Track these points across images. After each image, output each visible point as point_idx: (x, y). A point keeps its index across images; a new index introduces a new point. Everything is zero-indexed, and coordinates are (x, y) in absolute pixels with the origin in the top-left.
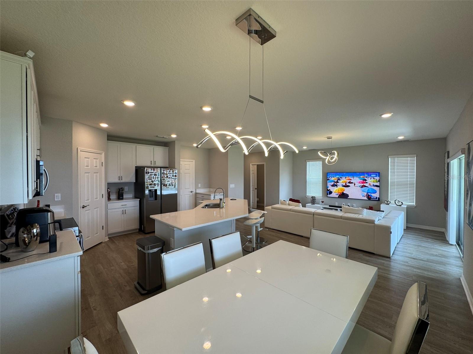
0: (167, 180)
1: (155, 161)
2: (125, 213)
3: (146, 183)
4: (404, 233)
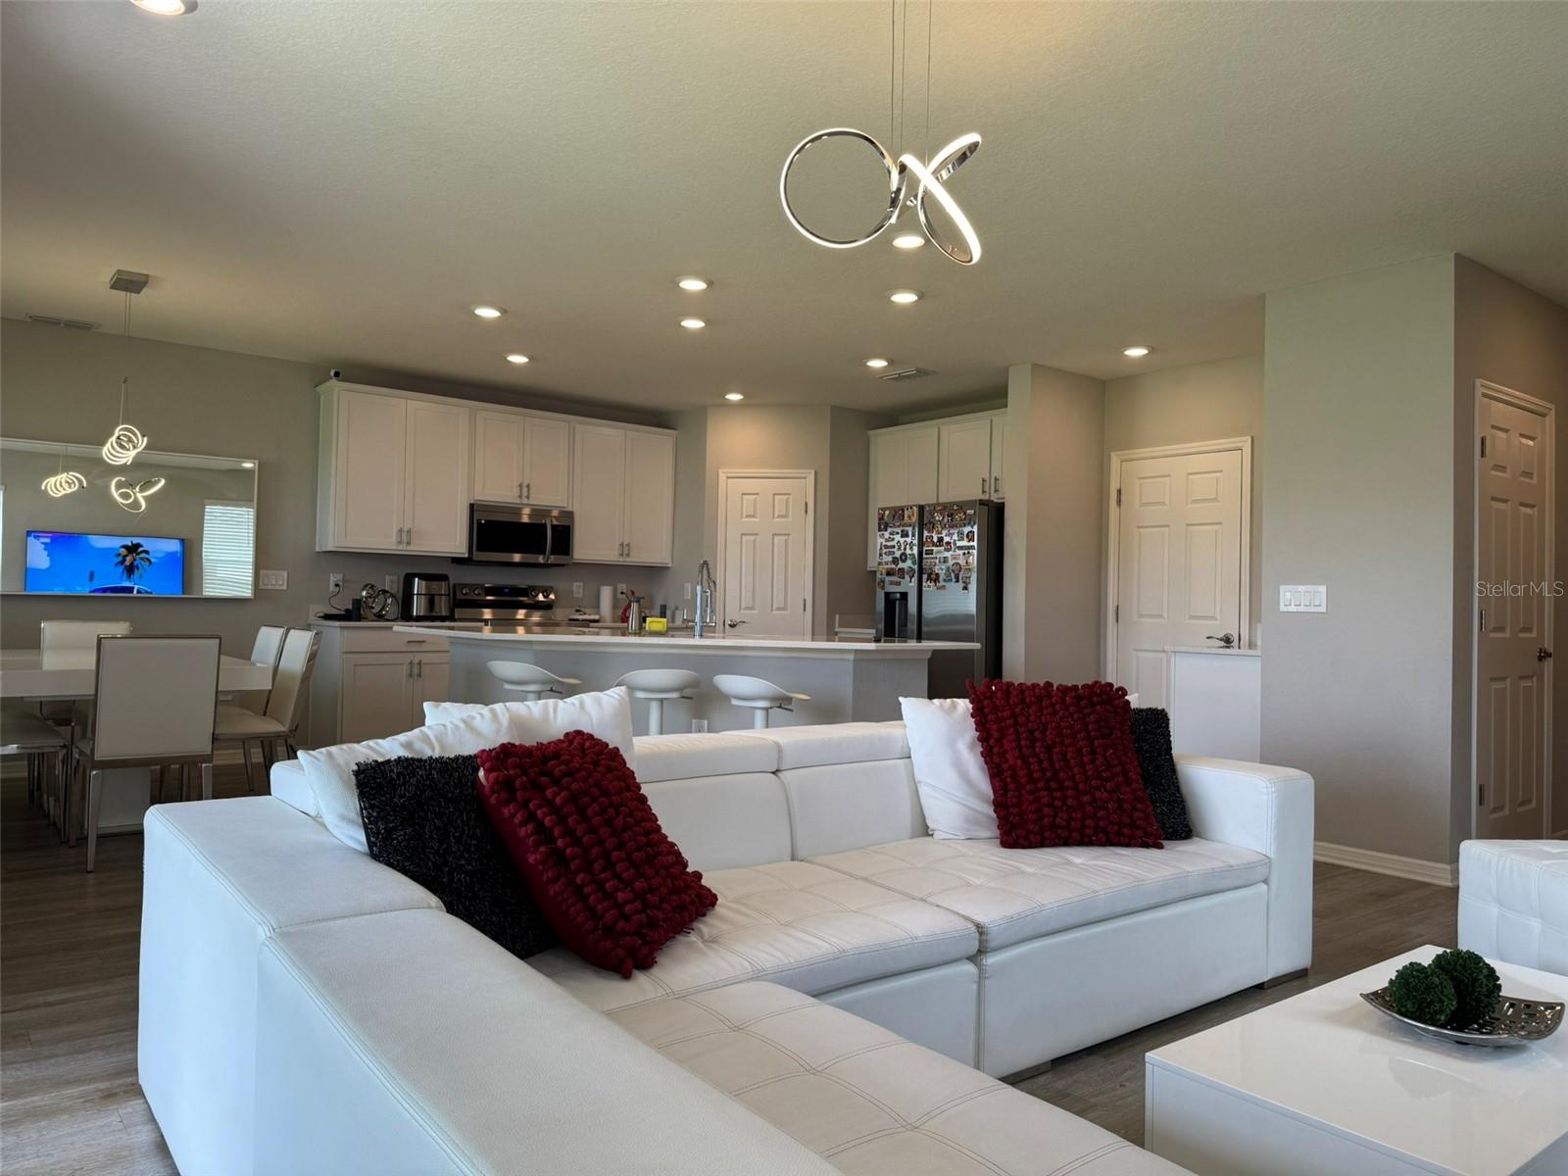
1: (996, 479)
3: (878, 567)
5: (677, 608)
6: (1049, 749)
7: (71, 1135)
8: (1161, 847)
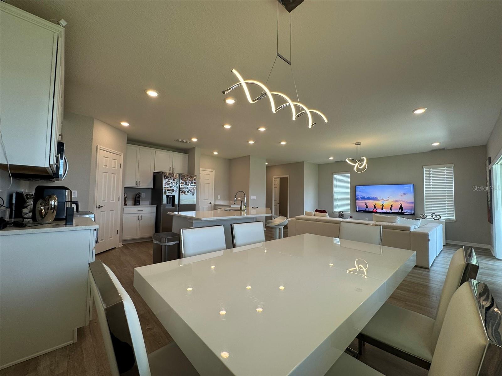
0: (185, 187)
1: (174, 168)
2: (141, 219)
3: (164, 188)
4: (443, 249)
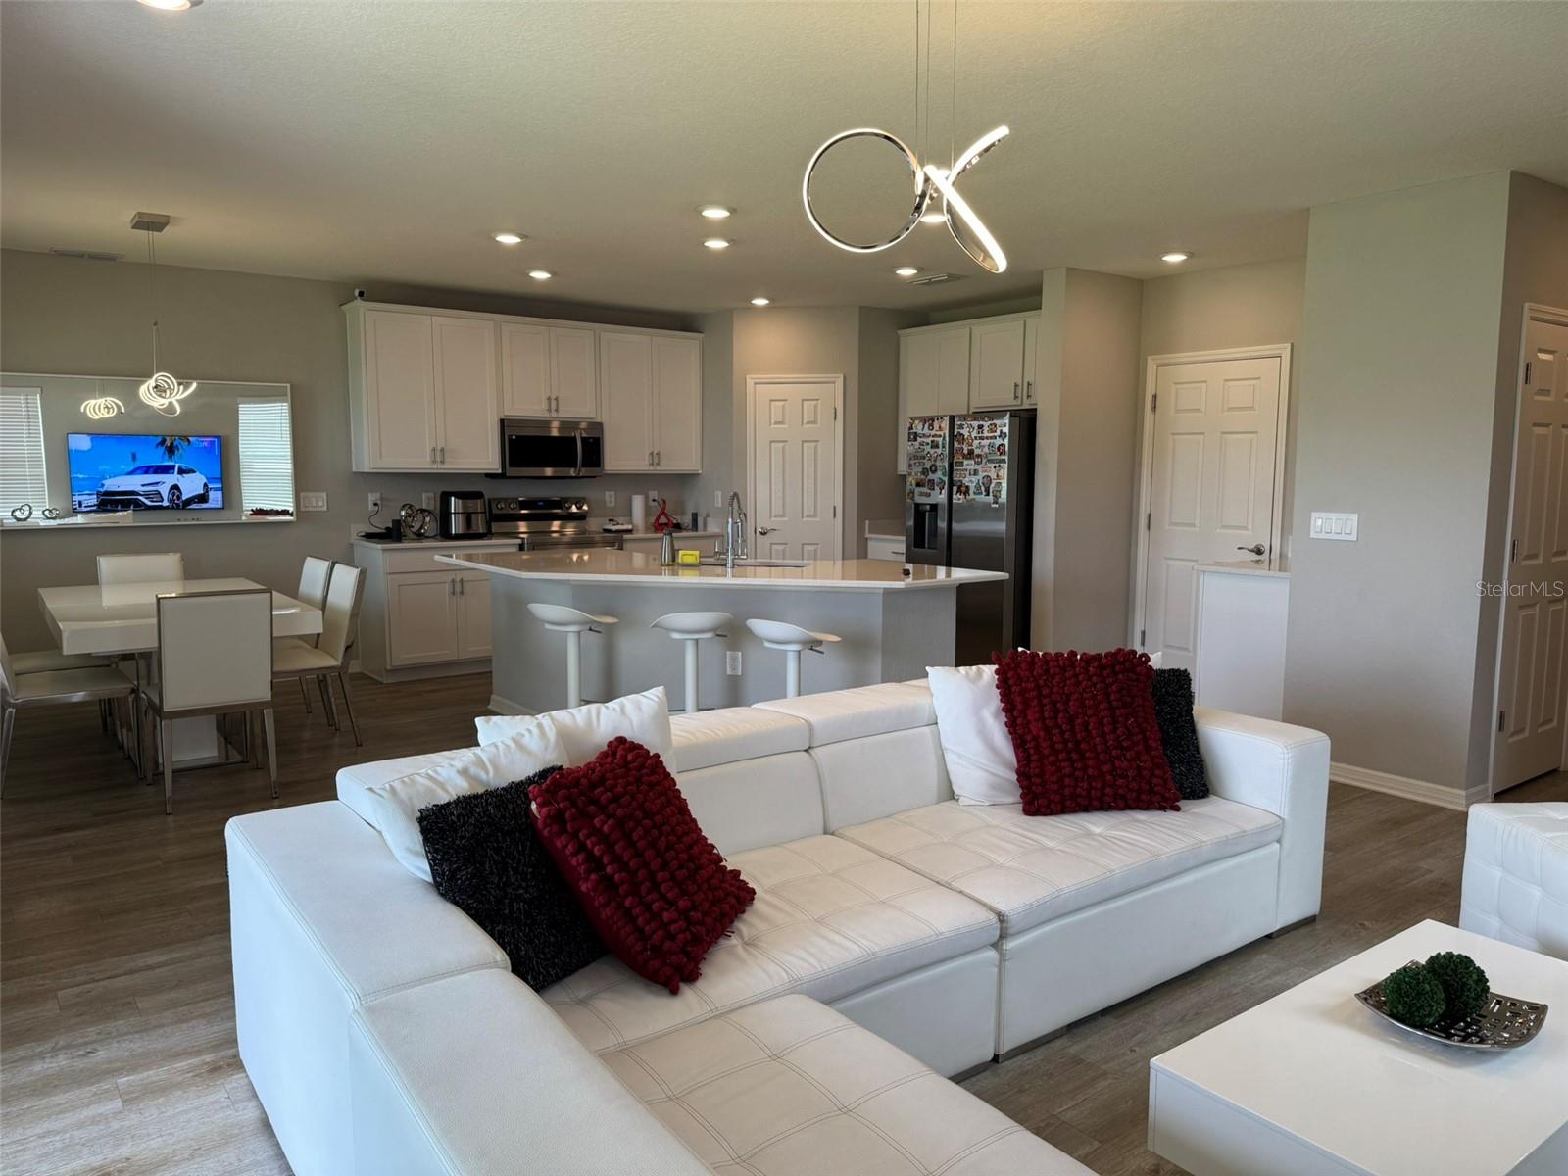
0: (968, 468)
1: (1030, 384)
3: (908, 478)
5: (708, 516)
6: (1071, 720)
7: (186, 1112)
8: (1177, 809)
